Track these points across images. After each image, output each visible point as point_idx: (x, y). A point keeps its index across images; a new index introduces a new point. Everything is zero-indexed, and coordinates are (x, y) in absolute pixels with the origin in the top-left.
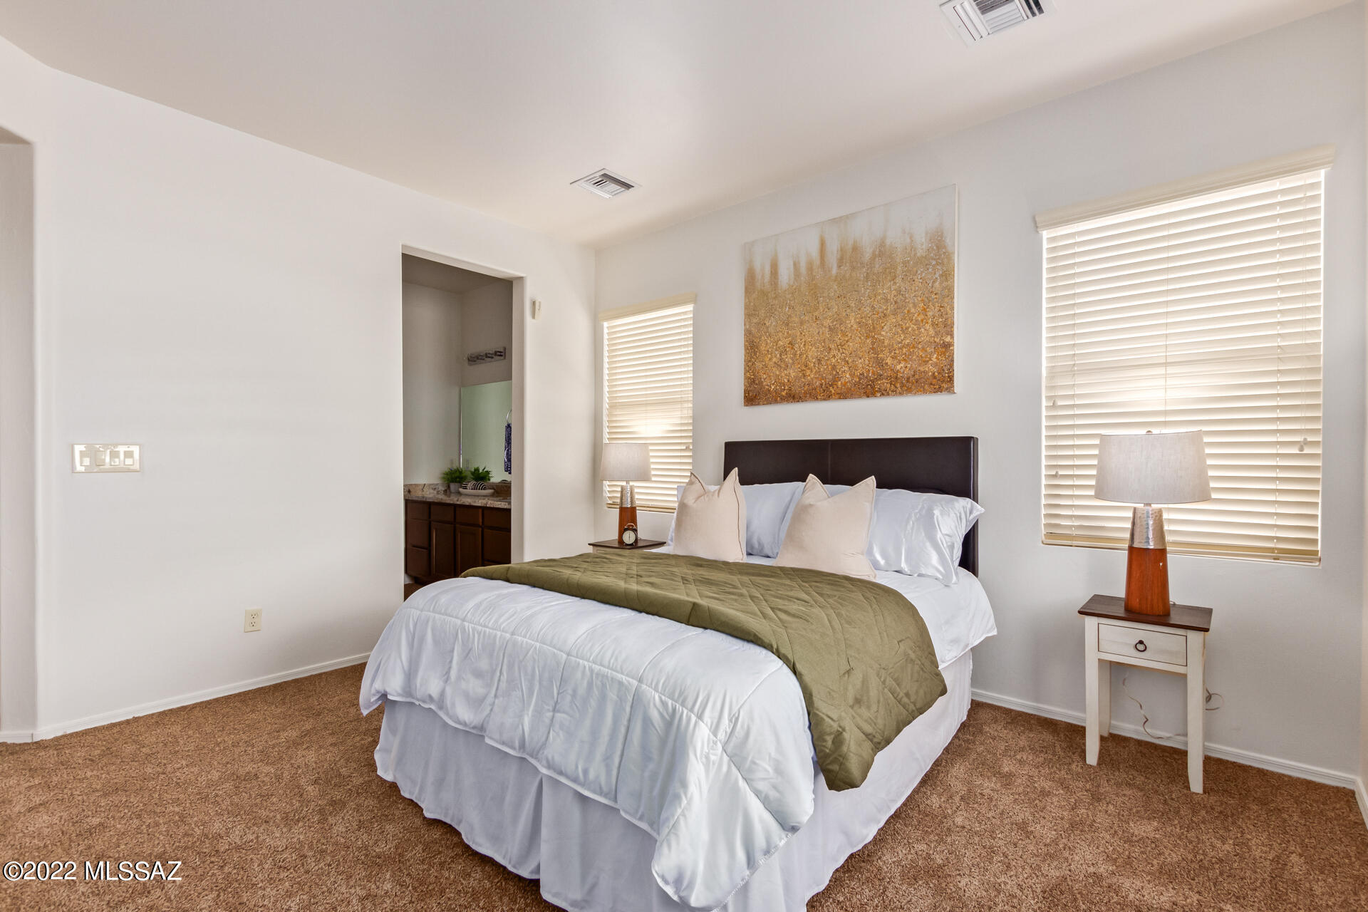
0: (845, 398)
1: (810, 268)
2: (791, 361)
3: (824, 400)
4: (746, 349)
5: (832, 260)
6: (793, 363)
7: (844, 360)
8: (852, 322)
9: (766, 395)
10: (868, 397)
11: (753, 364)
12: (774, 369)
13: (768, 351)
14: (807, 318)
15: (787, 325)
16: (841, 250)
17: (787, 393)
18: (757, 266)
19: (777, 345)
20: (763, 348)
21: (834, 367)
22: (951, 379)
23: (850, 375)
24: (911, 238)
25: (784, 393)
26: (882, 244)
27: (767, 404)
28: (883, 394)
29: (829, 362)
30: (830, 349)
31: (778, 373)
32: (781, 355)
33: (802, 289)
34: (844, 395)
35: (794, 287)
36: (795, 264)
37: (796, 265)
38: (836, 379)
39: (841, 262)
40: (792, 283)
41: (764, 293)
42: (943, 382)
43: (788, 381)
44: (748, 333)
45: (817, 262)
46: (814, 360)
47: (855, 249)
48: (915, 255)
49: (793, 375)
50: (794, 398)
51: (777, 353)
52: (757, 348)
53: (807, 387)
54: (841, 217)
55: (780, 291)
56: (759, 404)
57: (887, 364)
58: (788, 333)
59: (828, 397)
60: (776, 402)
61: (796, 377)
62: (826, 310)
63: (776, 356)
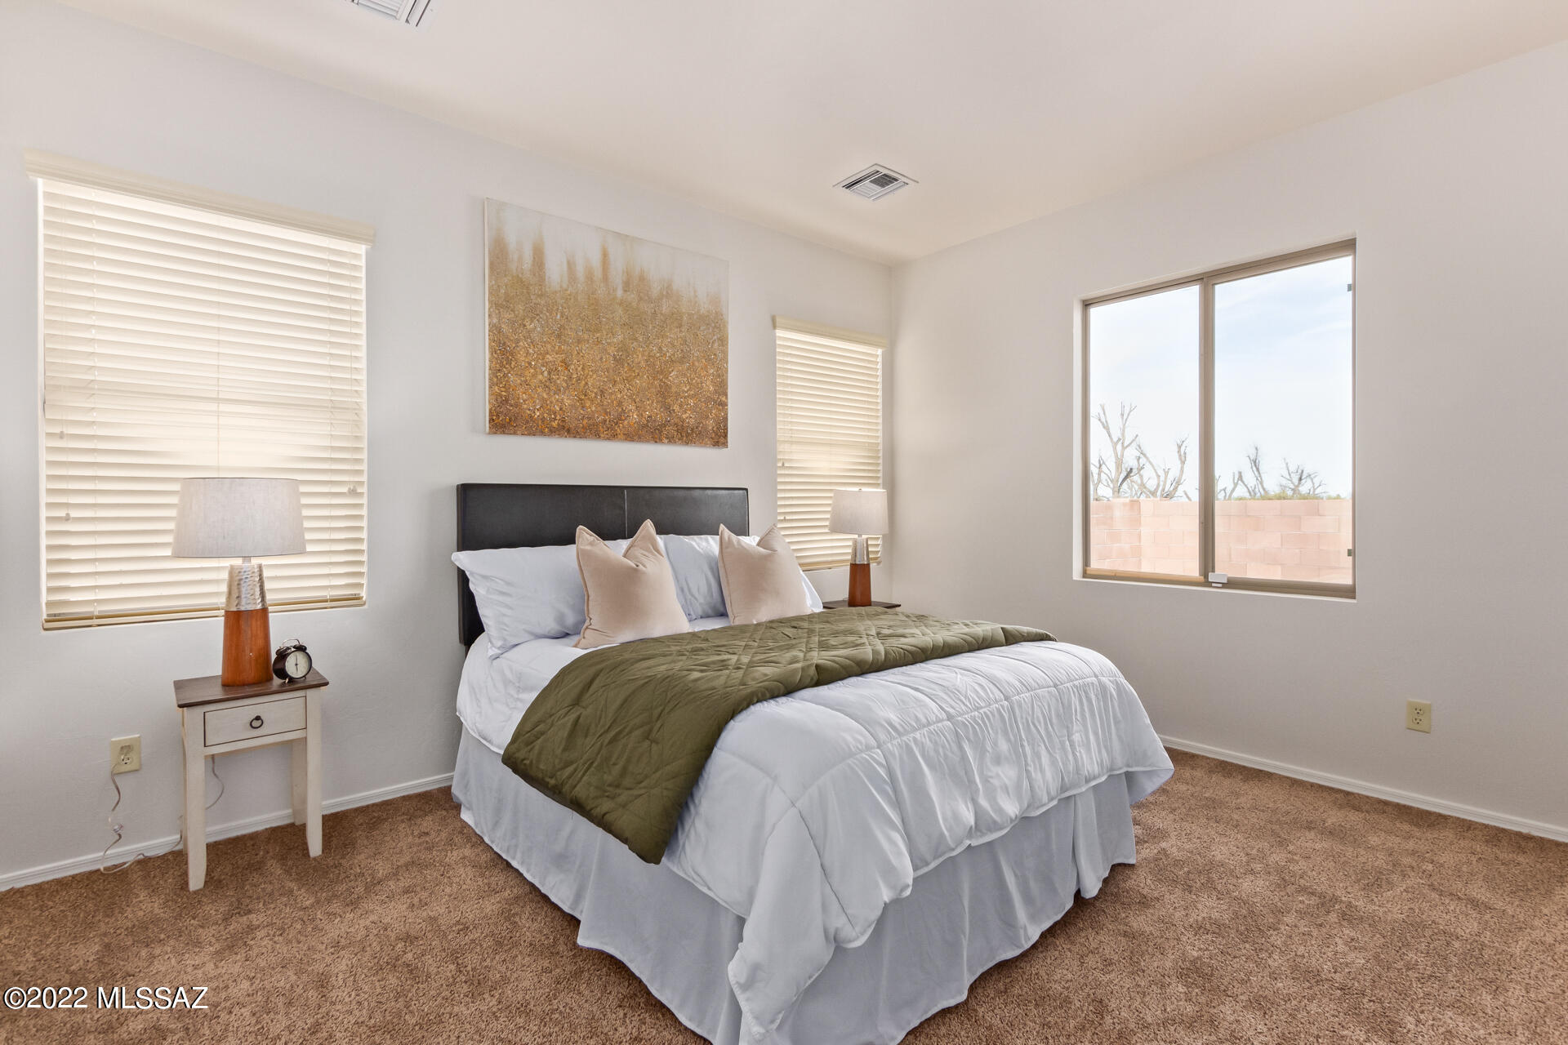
0: (632, 440)
1: (590, 277)
2: (564, 385)
3: (608, 439)
4: (493, 351)
5: (617, 279)
6: (568, 387)
7: (630, 397)
8: (639, 358)
9: (527, 422)
10: (656, 442)
11: (505, 376)
12: (540, 390)
13: (530, 364)
14: (586, 337)
15: (559, 336)
16: (627, 272)
17: (558, 424)
18: (512, 239)
19: (543, 359)
20: (521, 357)
21: (620, 404)
22: (726, 436)
23: (637, 415)
24: (695, 292)
25: (555, 424)
26: (669, 286)
27: (529, 434)
28: (670, 441)
29: (613, 397)
30: (615, 381)
31: (545, 396)
32: (549, 373)
33: (579, 298)
34: (631, 437)
35: (569, 292)
36: (569, 263)
37: (571, 265)
38: (619, 419)
39: (627, 286)
40: (565, 286)
41: (519, 281)
42: (719, 438)
43: (561, 409)
44: (495, 330)
45: (598, 274)
46: (595, 390)
47: (642, 278)
48: (699, 311)
49: (567, 402)
50: (568, 431)
51: (544, 369)
52: (512, 355)
53: (586, 421)
54: (627, 236)
55: (547, 290)
56: (515, 433)
57: (674, 410)
58: (560, 347)
59: (613, 437)
60: (542, 433)
61: (573, 406)
62: (610, 335)
63: (542, 373)
